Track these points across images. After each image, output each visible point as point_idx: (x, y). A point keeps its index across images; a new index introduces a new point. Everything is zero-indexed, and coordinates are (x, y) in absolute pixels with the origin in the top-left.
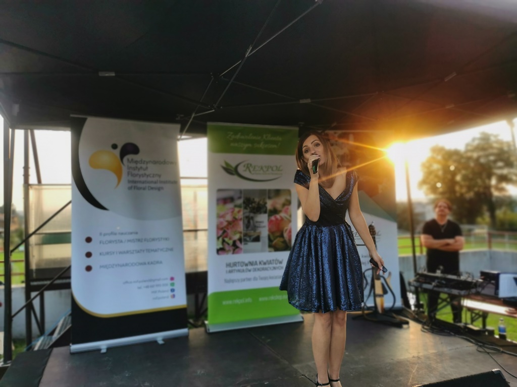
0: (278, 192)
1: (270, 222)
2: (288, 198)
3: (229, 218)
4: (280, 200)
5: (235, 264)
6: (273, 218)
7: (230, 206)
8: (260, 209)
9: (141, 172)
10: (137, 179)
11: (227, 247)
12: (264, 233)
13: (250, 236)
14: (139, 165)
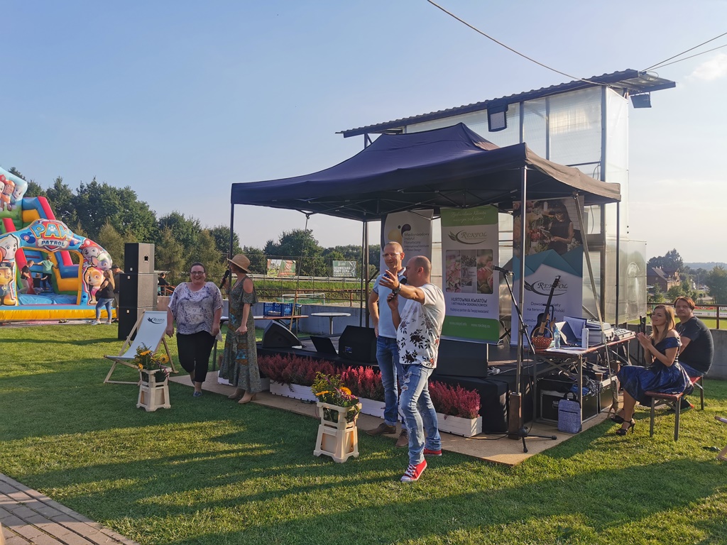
0: (483, 251)
1: (478, 272)
2: (491, 256)
3: (452, 268)
4: (486, 257)
5: (456, 299)
6: (480, 270)
7: (453, 261)
8: (472, 263)
9: (411, 241)
10: (409, 245)
11: (451, 288)
12: (475, 280)
13: (465, 282)
14: (410, 237)
